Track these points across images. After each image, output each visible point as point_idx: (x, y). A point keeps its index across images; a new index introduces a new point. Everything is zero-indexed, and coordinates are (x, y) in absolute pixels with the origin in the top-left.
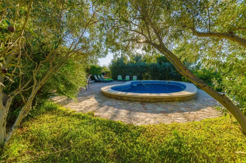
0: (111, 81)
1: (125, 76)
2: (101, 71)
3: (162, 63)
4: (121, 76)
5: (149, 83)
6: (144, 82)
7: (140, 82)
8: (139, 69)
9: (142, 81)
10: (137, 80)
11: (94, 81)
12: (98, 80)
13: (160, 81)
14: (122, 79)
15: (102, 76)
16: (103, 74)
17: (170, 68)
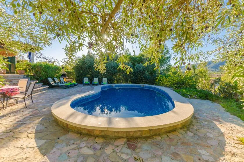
0: (74, 86)
1: (93, 78)
2: (59, 72)
3: (136, 63)
4: (87, 79)
5: (122, 87)
6: (116, 86)
7: (112, 85)
8: (110, 70)
9: (114, 85)
10: (108, 84)
11: (48, 87)
12: (54, 84)
13: (133, 84)
14: (88, 83)
15: (61, 79)
16: (64, 75)
17: (144, 70)
